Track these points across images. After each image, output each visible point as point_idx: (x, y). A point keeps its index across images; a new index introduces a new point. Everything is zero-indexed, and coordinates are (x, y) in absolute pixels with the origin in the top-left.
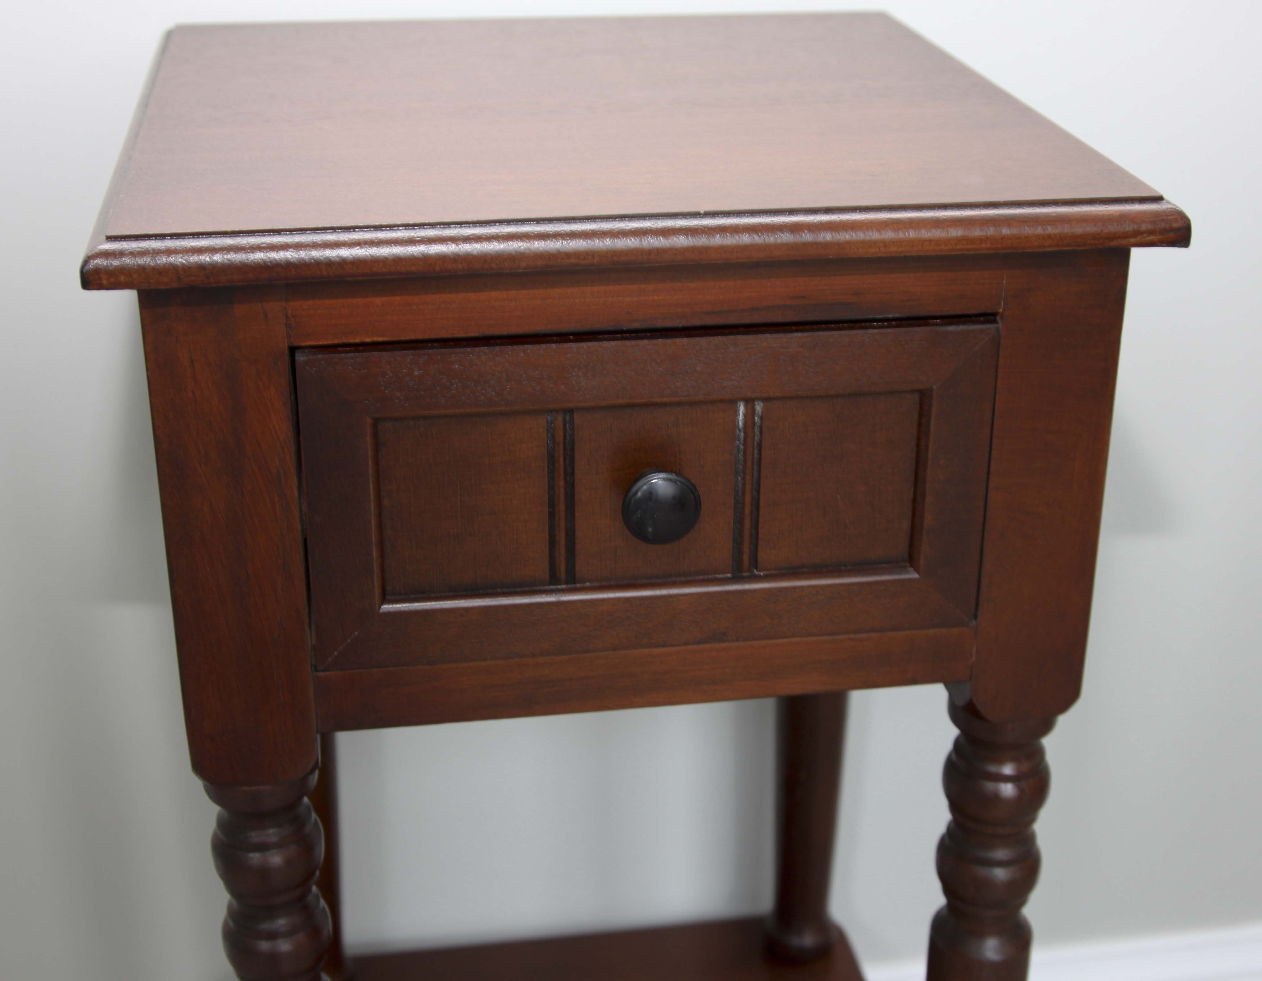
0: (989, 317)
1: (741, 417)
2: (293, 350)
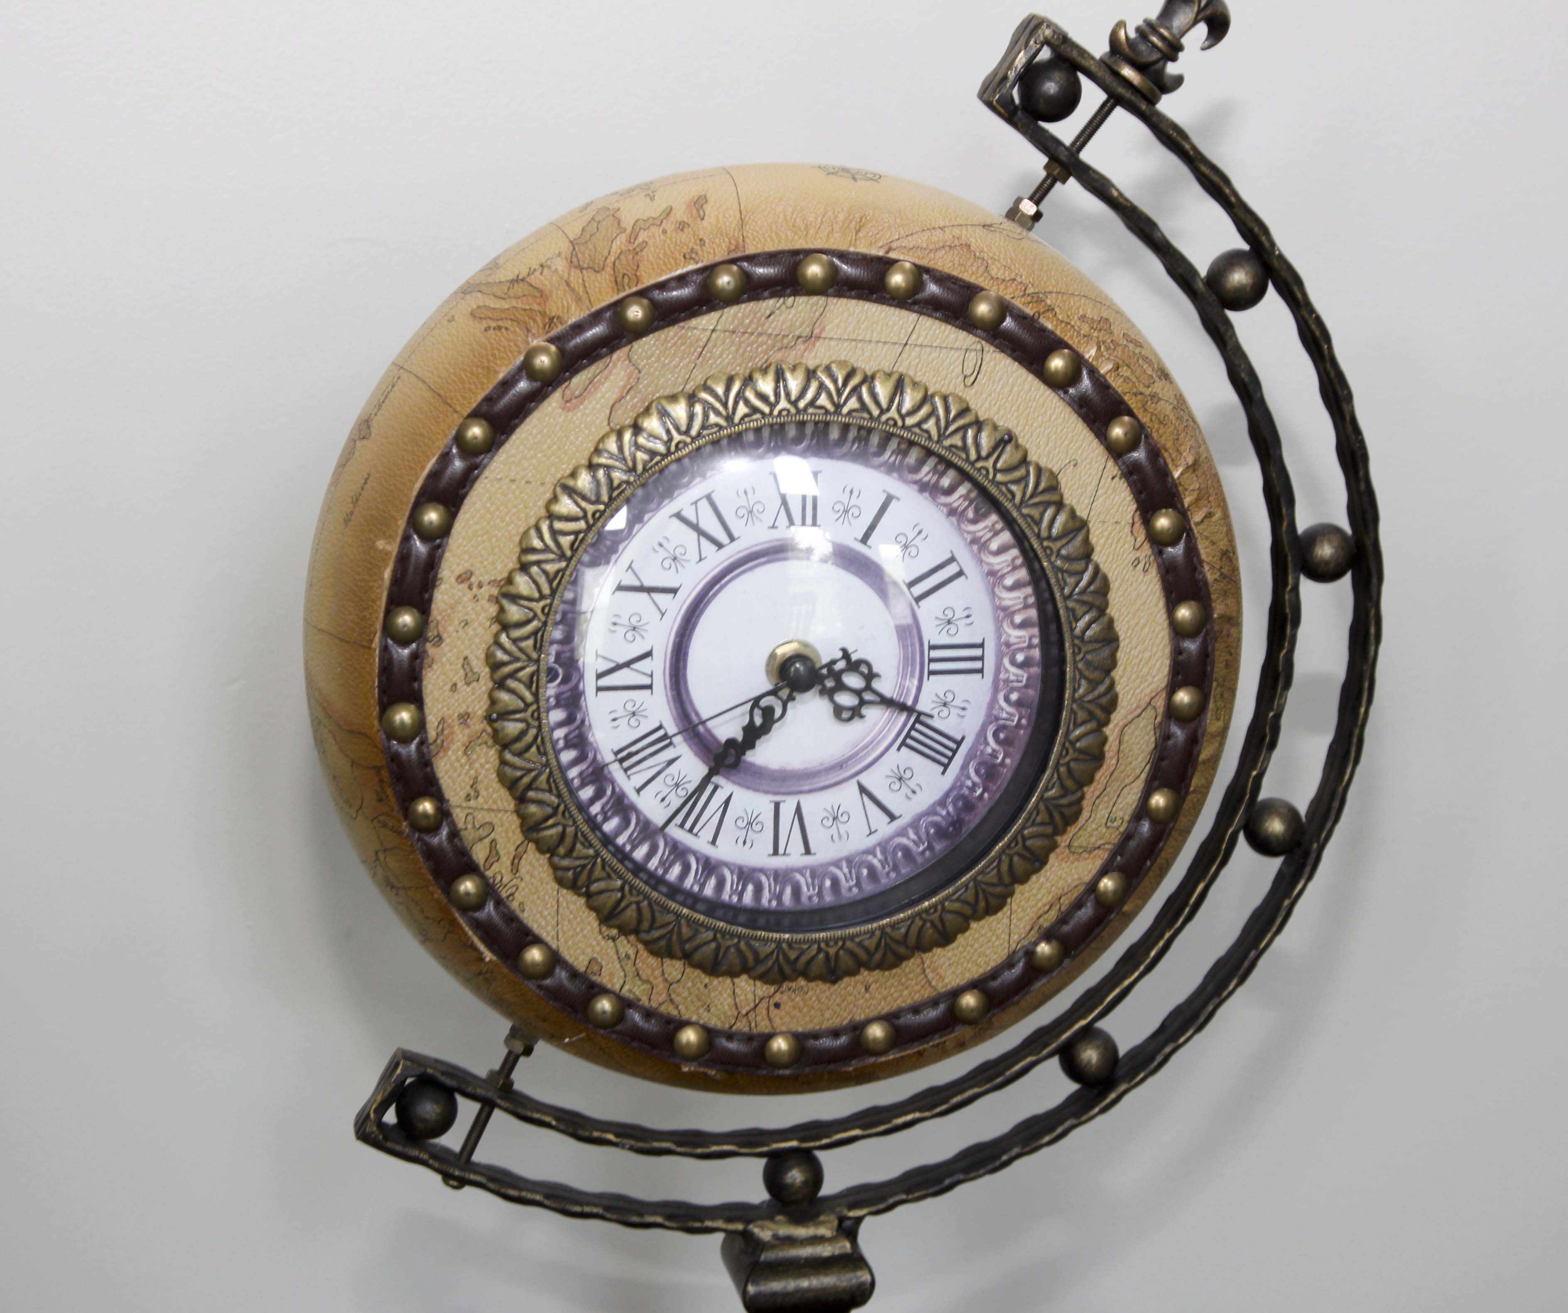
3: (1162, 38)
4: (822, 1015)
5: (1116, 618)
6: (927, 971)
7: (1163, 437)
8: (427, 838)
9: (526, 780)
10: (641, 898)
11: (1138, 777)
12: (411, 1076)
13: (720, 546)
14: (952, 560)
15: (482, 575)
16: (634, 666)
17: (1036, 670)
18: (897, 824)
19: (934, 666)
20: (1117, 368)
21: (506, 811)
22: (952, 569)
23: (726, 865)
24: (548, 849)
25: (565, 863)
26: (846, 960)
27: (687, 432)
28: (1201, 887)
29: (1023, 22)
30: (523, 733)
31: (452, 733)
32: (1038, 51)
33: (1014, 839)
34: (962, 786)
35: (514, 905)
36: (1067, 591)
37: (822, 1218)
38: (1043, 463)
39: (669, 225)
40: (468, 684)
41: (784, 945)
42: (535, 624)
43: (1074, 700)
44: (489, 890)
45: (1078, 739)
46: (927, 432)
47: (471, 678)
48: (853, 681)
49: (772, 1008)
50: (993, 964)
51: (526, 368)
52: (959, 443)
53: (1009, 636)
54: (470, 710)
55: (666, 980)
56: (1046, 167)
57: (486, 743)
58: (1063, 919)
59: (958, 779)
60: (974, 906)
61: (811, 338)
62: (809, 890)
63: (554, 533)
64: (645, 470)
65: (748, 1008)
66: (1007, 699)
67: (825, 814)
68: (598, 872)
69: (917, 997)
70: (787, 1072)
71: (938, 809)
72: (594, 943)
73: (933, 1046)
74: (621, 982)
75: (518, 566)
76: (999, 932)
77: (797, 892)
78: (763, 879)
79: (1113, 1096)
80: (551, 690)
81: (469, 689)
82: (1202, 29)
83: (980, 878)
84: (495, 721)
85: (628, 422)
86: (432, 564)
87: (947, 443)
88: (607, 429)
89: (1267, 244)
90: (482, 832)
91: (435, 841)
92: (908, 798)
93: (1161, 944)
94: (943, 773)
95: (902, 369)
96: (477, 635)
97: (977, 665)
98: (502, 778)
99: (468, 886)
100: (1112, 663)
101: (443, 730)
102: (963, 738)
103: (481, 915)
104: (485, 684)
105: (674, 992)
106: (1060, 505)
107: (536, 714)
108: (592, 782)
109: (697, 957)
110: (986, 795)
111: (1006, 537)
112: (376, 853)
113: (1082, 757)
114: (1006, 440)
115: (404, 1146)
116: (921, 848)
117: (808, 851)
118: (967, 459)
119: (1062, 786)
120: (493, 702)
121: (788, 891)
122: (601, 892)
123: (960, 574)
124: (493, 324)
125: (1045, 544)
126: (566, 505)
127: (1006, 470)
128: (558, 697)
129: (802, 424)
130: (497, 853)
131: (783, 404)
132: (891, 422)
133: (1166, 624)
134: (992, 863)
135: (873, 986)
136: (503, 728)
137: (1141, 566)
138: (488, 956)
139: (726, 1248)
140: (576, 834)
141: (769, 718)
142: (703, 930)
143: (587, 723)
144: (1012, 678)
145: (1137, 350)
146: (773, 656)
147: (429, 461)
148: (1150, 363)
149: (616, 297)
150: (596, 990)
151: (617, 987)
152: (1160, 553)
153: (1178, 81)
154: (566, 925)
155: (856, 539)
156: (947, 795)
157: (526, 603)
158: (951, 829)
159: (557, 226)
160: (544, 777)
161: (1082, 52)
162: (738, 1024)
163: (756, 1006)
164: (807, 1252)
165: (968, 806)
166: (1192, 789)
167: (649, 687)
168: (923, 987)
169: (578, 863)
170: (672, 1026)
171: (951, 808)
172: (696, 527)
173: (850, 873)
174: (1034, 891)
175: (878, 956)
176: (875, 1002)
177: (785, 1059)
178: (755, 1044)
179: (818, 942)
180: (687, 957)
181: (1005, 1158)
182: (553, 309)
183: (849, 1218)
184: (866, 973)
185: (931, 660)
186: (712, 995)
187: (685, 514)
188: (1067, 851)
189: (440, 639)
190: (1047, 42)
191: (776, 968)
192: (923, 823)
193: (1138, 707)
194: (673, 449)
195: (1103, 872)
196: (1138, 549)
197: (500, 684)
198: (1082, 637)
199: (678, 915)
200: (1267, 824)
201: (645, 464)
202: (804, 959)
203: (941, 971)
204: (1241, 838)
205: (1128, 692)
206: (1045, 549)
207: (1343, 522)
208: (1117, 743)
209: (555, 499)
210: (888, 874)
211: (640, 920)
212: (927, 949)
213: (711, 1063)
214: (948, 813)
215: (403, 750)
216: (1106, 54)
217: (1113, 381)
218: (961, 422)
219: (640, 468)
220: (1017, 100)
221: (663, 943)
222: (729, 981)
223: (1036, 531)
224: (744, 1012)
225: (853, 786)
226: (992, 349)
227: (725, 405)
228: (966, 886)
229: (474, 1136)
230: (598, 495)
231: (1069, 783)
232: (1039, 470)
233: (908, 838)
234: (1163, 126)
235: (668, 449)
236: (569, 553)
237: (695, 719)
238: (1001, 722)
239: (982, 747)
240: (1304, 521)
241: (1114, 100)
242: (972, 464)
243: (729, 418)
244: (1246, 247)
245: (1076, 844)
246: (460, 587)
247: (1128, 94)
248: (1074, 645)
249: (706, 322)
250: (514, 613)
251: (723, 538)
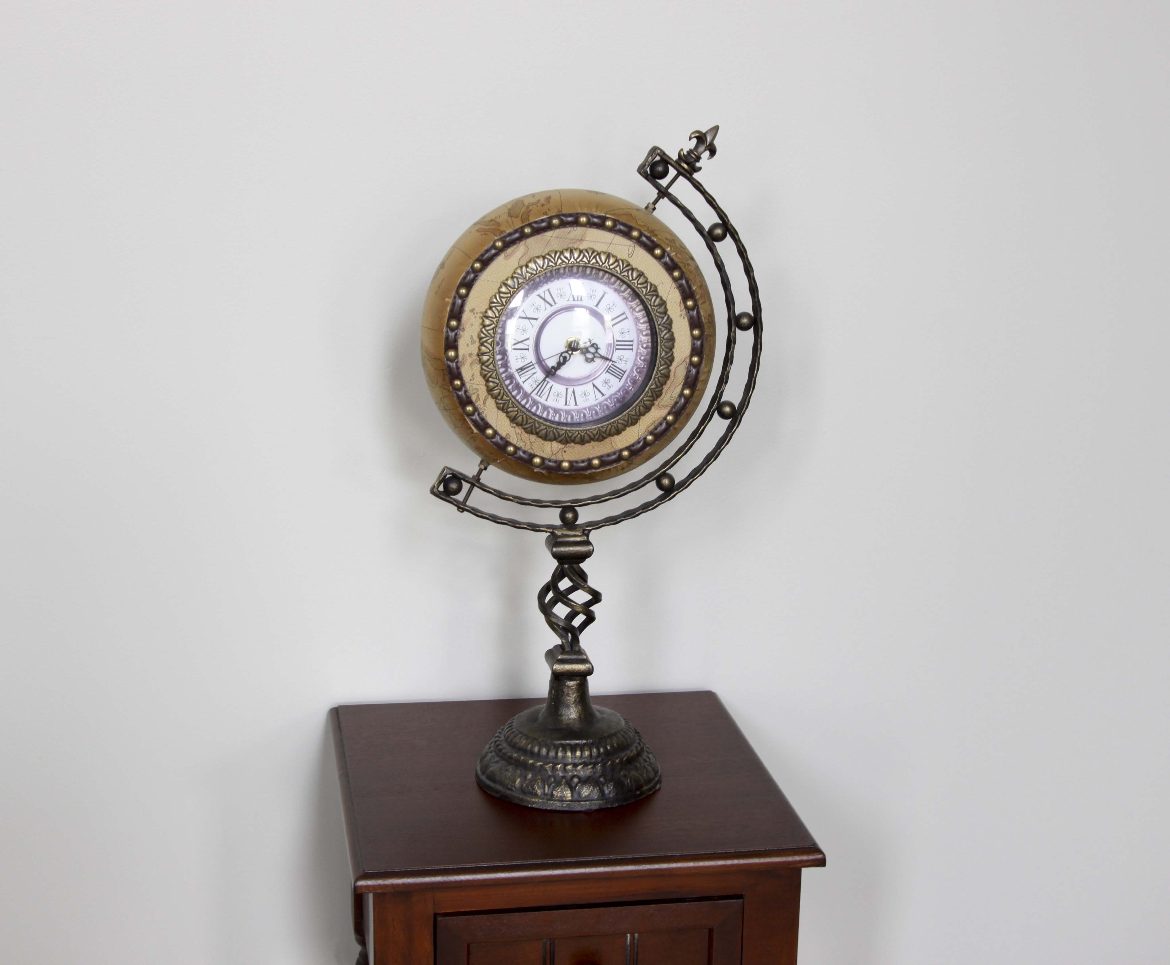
0: (740, 897)
1: (628, 940)
2: (436, 915)
3: (695, 155)
4: (579, 455)
5: (674, 332)
6: (612, 443)
7: (691, 277)
8: (457, 392)
9: (489, 375)
10: (523, 414)
11: (680, 384)
12: (450, 474)
13: (551, 305)
14: (624, 313)
15: (478, 310)
16: (523, 342)
17: (649, 350)
18: (605, 397)
19: (618, 347)
20: (676, 254)
21: (482, 385)
22: (624, 316)
23: (550, 407)
24: (495, 397)
25: (500, 402)
26: (587, 437)
27: (542, 268)
28: (702, 427)
29: (652, 148)
30: (488, 360)
31: (467, 359)
32: (656, 157)
33: (641, 401)
34: (626, 385)
35: (484, 415)
36: (659, 323)
37: (578, 529)
38: (653, 282)
39: (539, 205)
40: (472, 344)
41: (568, 432)
42: (493, 325)
43: (660, 357)
44: (476, 409)
45: (662, 370)
46: (617, 271)
47: (473, 342)
48: (592, 350)
49: (563, 452)
50: (633, 442)
51: (494, 247)
52: (627, 275)
53: (641, 338)
54: (472, 352)
55: (530, 442)
56: (658, 194)
57: (477, 363)
58: (656, 428)
59: (624, 383)
60: (627, 422)
61: (582, 240)
62: (576, 417)
63: (500, 297)
64: (529, 279)
65: (556, 452)
66: (640, 359)
67: (582, 393)
68: (510, 405)
69: (609, 451)
70: (567, 473)
71: (618, 393)
72: (508, 428)
73: (614, 468)
74: (516, 441)
75: (489, 307)
76: (635, 431)
77: (572, 417)
78: (562, 412)
79: (673, 495)
80: (497, 349)
81: (472, 345)
82: (707, 153)
83: (630, 413)
84: (480, 356)
85: (524, 264)
86: (462, 306)
87: (623, 274)
88: (518, 266)
89: (727, 220)
90: (475, 391)
91: (460, 393)
92: (608, 389)
93: (689, 445)
94: (620, 381)
95: (610, 251)
96: (475, 329)
97: (631, 347)
98: (481, 374)
99: (469, 408)
100: (673, 346)
101: (464, 358)
102: (626, 371)
103: (474, 417)
104: (477, 344)
105: (533, 445)
106: (657, 296)
107: (493, 354)
108: (509, 379)
109: (540, 434)
110: (633, 389)
111: (641, 307)
112: (441, 399)
113: (662, 376)
114: (641, 274)
115: (445, 496)
116: (612, 405)
117: (576, 404)
118: (629, 280)
119: (656, 385)
120: (480, 350)
121: (570, 417)
122: (511, 411)
123: (627, 318)
124: (484, 233)
125: (653, 307)
126: (504, 289)
127: (641, 284)
128: (499, 351)
129: (579, 267)
130: (479, 398)
131: (572, 260)
132: (606, 267)
133: (690, 335)
134: (633, 408)
135: (595, 447)
136: (482, 358)
137: (683, 316)
138: (475, 431)
139: (548, 539)
140: (504, 392)
141: (565, 360)
142: (542, 425)
143: (508, 360)
144: (642, 352)
145: (683, 250)
146: (567, 341)
147: (462, 273)
148: (688, 254)
149: (522, 225)
150: (508, 444)
151: (515, 443)
152: (689, 312)
153: (700, 169)
154: (500, 422)
155: (594, 306)
156: (620, 389)
157: (491, 319)
158: (621, 400)
159: (505, 205)
160: (494, 374)
161: (669, 158)
162: (552, 457)
163: (558, 451)
164: (572, 539)
165: (627, 392)
166: (697, 389)
167: (528, 349)
168: (611, 448)
169: (504, 402)
170: (532, 456)
171: (622, 393)
172: (544, 299)
173: (589, 412)
174: (647, 419)
175: (597, 437)
176: (595, 452)
177: (567, 468)
178: (558, 463)
179: (578, 431)
180: (537, 434)
181: (637, 513)
182: (502, 228)
183: (587, 530)
184: (593, 442)
185: (617, 345)
186: (545, 447)
187: (541, 295)
188: (657, 406)
189: (464, 330)
190: (658, 154)
191: (565, 438)
192: (613, 397)
193: (681, 361)
194: (538, 272)
195: (669, 414)
196: (682, 311)
197: (482, 344)
198: (663, 338)
199: (535, 420)
200: (724, 408)
201: (529, 277)
202: (573, 436)
203: (617, 443)
204: (716, 413)
205: (678, 357)
206: (652, 309)
207: (751, 312)
208: (674, 373)
209: (501, 287)
210: (601, 413)
211: (523, 421)
212: (612, 436)
213: (543, 469)
214: (621, 394)
215: (451, 364)
216: (677, 159)
217: (674, 258)
218: (627, 268)
219: (527, 278)
220: (649, 172)
221: (530, 429)
222: (550, 443)
223: (650, 303)
224: (554, 453)
225: (591, 385)
226: (637, 246)
227: (554, 260)
228: (625, 415)
229: (468, 495)
230: (514, 286)
231: (658, 384)
232: (651, 285)
233: (608, 402)
234: (694, 182)
235: (536, 273)
236: (505, 304)
237: (542, 360)
238: (638, 366)
239: (632, 374)
240: (738, 311)
241: (679, 174)
242: (630, 281)
243: (555, 264)
244: (721, 222)
245: (660, 404)
246: (471, 313)
247: (683, 172)
248: (661, 340)
249: (549, 234)
250: (487, 322)
251: (553, 303)
